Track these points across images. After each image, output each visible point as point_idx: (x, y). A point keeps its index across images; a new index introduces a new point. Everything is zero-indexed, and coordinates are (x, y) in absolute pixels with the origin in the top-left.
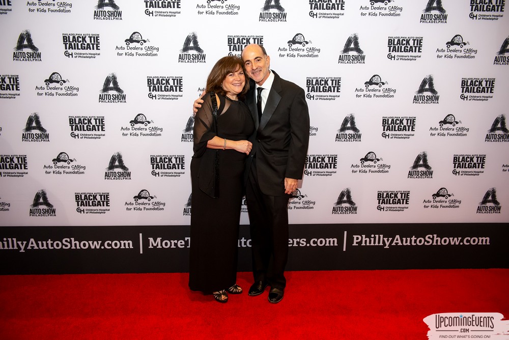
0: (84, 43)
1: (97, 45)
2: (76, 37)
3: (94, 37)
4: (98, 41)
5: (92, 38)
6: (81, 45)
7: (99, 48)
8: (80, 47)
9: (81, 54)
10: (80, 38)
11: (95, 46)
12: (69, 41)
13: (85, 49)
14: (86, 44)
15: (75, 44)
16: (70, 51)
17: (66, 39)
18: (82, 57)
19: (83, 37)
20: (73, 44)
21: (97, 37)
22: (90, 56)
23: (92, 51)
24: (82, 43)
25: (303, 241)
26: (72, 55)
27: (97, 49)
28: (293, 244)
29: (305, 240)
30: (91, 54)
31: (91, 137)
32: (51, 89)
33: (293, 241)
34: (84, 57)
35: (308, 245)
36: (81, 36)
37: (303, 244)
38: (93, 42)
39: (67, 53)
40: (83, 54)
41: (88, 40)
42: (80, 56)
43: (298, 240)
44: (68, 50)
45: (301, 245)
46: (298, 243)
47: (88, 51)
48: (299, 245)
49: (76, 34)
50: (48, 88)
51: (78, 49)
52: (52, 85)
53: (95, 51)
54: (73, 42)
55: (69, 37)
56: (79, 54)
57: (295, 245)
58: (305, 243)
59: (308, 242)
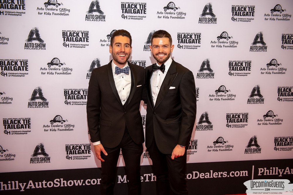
0: (78, 37)
1: (87, 38)
2: (72, 33)
3: (85, 33)
4: (88, 36)
5: (84, 34)
6: (76, 38)
7: (88, 41)
8: (74, 40)
9: (75, 45)
10: (75, 33)
11: (85, 39)
12: (67, 36)
13: (78, 41)
14: (79, 38)
15: (71, 38)
16: (67, 43)
17: (65, 34)
18: (76, 47)
19: (77, 33)
20: (69, 37)
21: (87, 33)
22: (82, 46)
23: (83, 43)
24: (76, 37)
25: (225, 173)
26: (68, 45)
27: (87, 41)
28: (218, 176)
29: (226, 173)
30: (83, 45)
31: (79, 103)
32: (51, 69)
33: (218, 174)
34: (77, 47)
35: (228, 176)
36: (76, 32)
37: (225, 176)
38: (84, 37)
39: (65, 44)
40: (77, 45)
41: (80, 35)
42: (74, 46)
43: (222, 173)
44: (65, 42)
45: (223, 176)
46: (222, 175)
47: (80, 43)
48: (222, 176)
49: (72, 31)
50: (50, 69)
51: (73, 41)
52: (53, 67)
53: (85, 43)
54: (70, 36)
55: (67, 33)
56: (73, 45)
57: (220, 176)
58: (226, 175)
59: (228, 174)
